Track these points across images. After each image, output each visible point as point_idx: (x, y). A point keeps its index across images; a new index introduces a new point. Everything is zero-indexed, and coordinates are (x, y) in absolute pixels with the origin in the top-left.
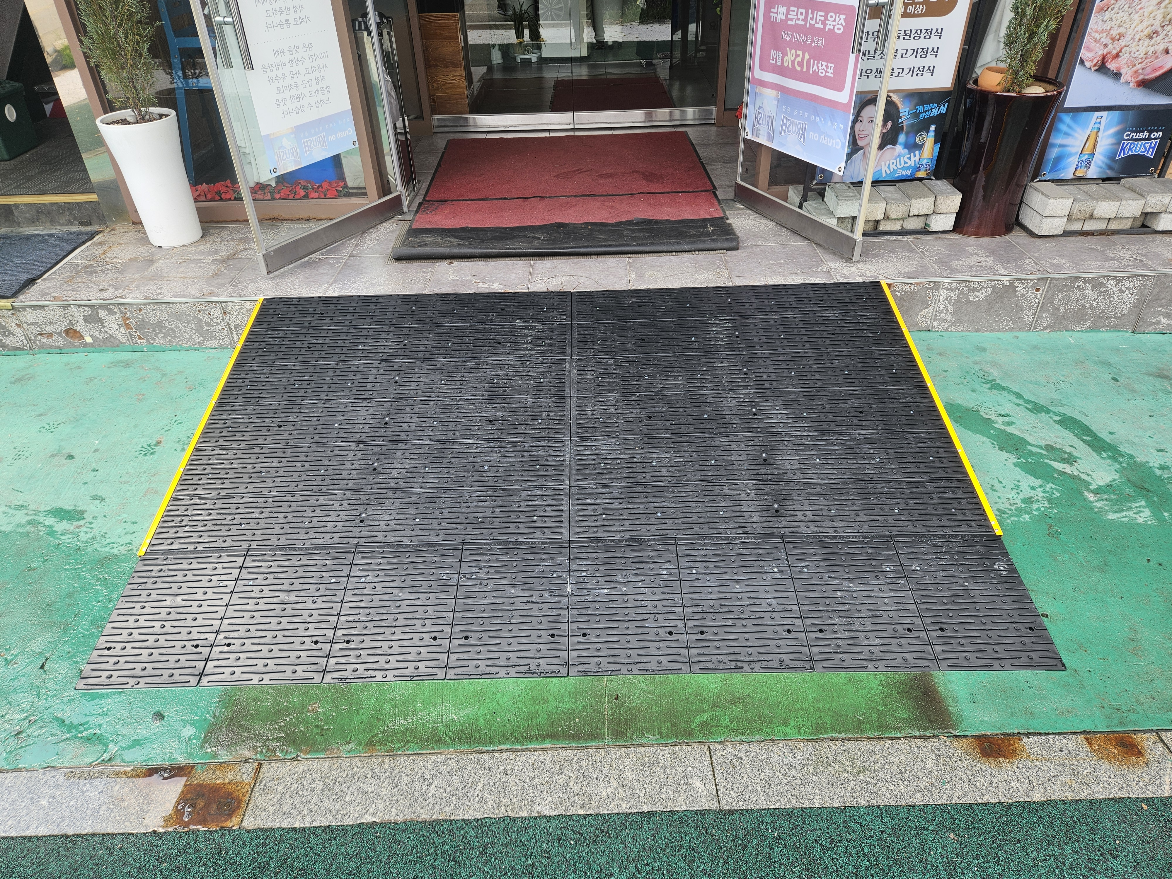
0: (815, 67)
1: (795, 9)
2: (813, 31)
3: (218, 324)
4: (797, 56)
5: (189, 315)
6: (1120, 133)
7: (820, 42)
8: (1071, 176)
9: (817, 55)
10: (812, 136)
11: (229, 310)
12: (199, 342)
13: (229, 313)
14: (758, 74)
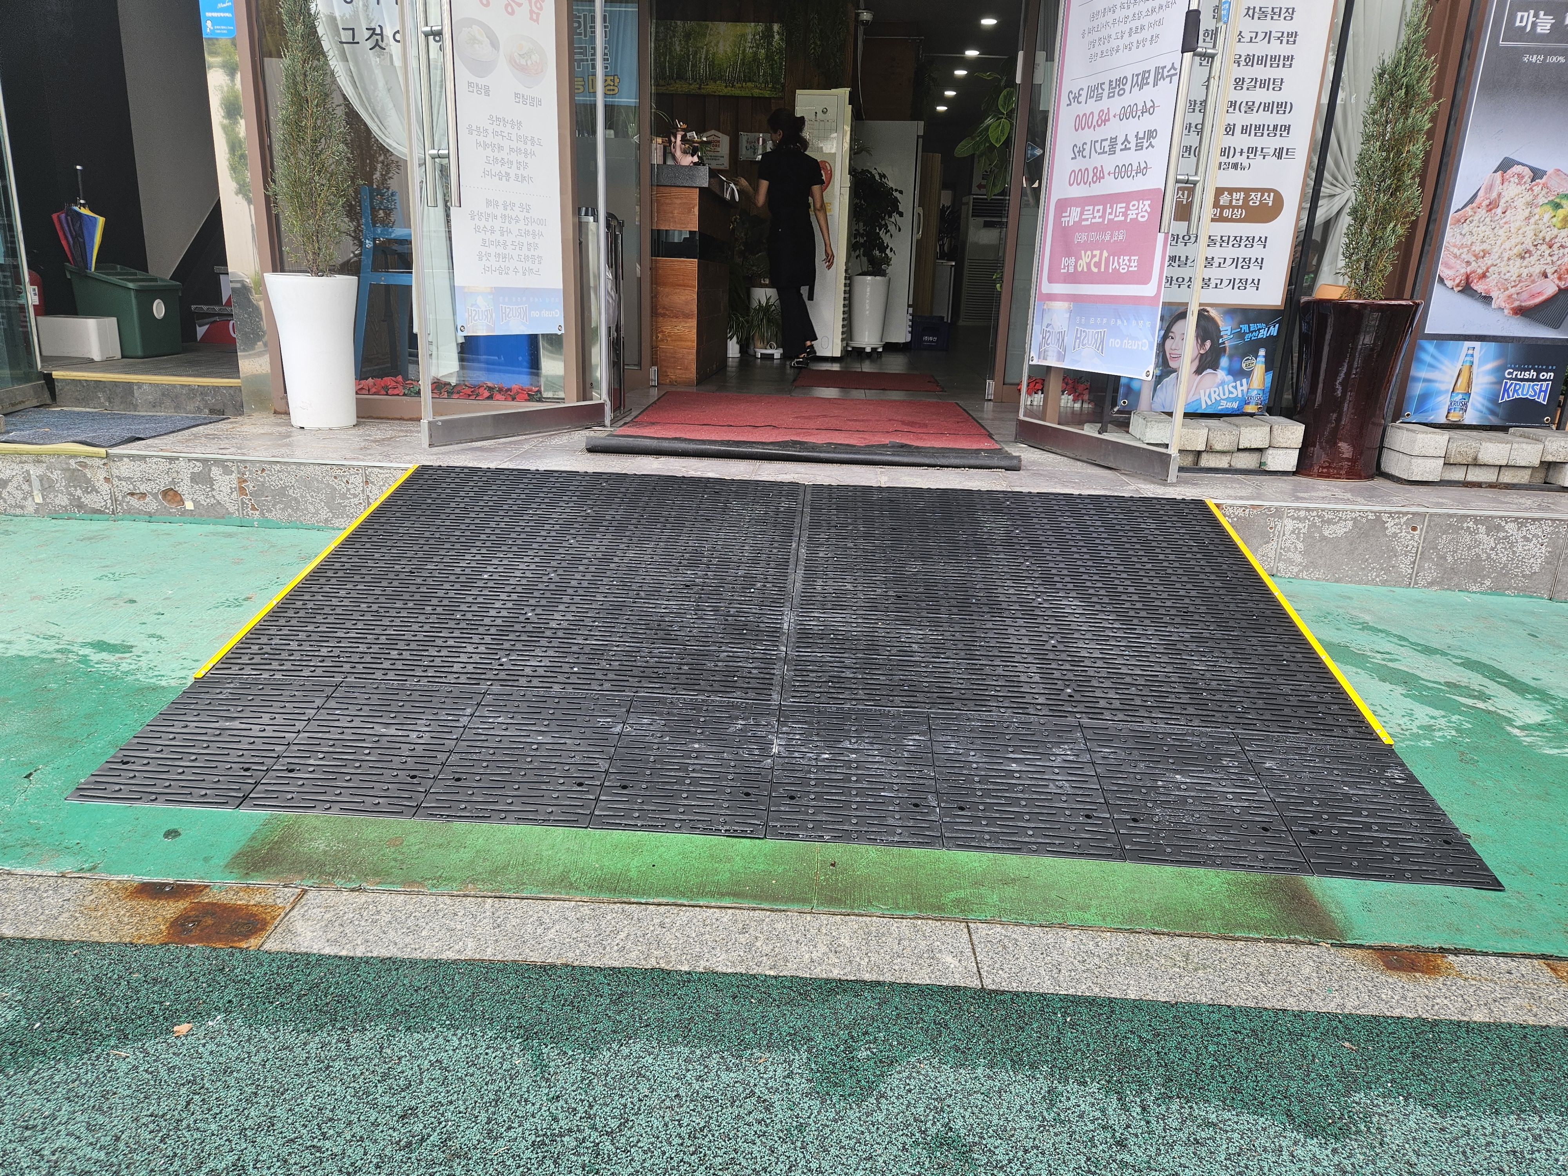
0: (1116, 264)
1: (1091, 208)
2: (1113, 226)
3: (355, 496)
4: (1094, 256)
5: (322, 482)
6: (1500, 370)
7: (1120, 236)
8: (1443, 420)
9: (1118, 250)
10: (1114, 343)
11: (373, 478)
12: (326, 520)
13: (372, 483)
14: (1047, 287)
